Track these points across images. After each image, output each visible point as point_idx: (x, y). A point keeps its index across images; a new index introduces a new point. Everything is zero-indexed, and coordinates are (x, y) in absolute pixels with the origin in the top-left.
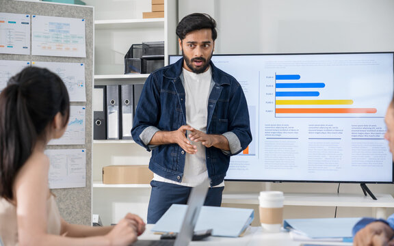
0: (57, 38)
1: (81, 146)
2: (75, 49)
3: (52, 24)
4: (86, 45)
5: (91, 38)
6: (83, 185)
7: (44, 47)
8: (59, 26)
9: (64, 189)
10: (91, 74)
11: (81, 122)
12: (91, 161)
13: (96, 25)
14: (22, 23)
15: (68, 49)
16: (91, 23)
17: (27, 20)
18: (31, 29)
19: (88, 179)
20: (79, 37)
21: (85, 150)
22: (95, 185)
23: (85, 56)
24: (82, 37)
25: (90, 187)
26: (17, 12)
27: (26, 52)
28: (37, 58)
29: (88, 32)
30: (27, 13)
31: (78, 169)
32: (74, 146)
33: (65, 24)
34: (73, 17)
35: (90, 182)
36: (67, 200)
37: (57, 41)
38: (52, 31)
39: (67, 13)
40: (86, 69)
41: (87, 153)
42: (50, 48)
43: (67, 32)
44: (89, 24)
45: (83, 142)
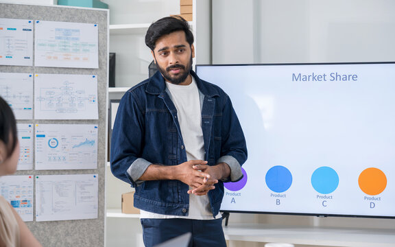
0: (65, 46)
1: (92, 171)
2: (85, 59)
3: (59, 30)
4: (99, 54)
5: (105, 46)
6: (94, 215)
7: (50, 58)
8: (67, 32)
9: (73, 221)
10: (105, 88)
11: (92, 143)
12: (104, 189)
13: (110, 30)
14: (24, 30)
15: (77, 59)
16: (106, 28)
17: (30, 26)
18: (34, 37)
19: (101, 209)
20: (90, 45)
21: (97, 175)
22: (109, 214)
23: (97, 67)
24: (94, 45)
25: (102, 219)
26: (18, 17)
27: (28, 63)
28: (42, 69)
29: (101, 39)
30: (29, 18)
31: (89, 197)
32: (84, 171)
33: (73, 31)
34: (84, 21)
35: (103, 212)
36: (75, 233)
37: (65, 49)
38: (59, 38)
39: (76, 18)
40: (98, 81)
41: (100, 179)
42: (55, 58)
43: (77, 39)
44: (102, 29)
45: (95, 167)
